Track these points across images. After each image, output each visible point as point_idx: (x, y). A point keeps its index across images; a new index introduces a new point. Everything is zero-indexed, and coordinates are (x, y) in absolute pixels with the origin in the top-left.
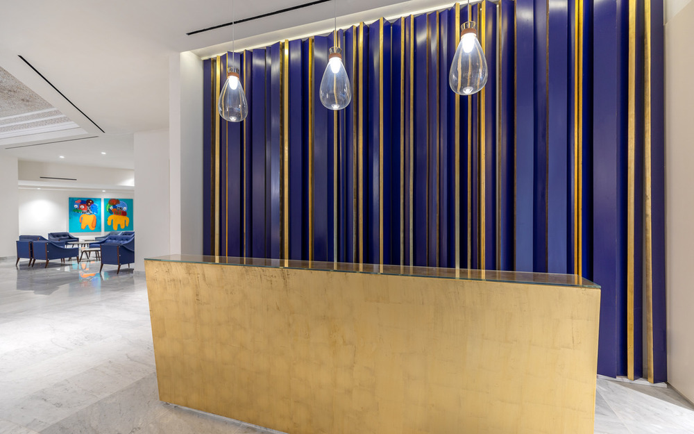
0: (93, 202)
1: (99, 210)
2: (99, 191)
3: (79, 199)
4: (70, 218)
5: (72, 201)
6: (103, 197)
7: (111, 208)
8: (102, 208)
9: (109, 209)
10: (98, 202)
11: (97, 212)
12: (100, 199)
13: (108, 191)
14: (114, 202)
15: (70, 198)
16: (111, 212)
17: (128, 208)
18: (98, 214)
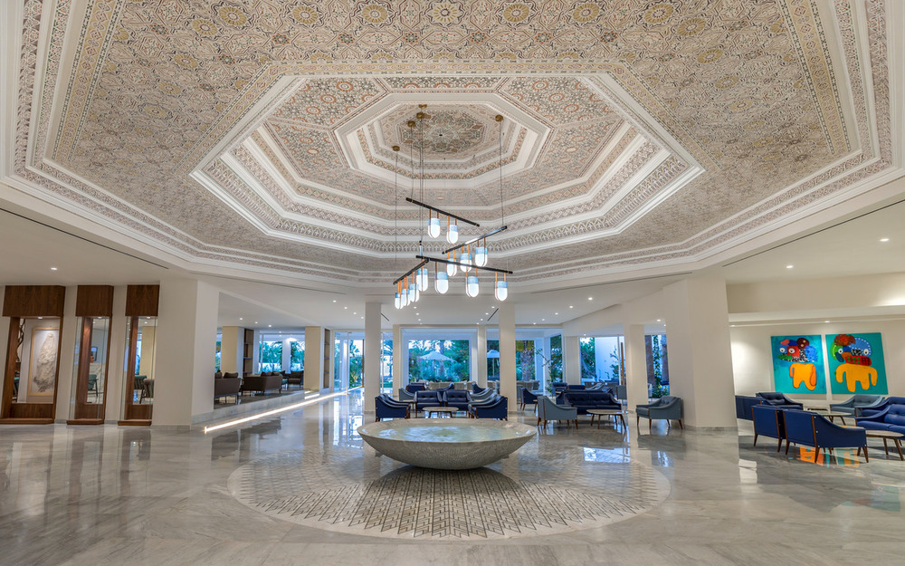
0: (808, 343)
1: (819, 354)
2: (819, 322)
3: (786, 337)
4: (775, 370)
5: (776, 342)
6: (824, 332)
7: (841, 350)
8: (825, 351)
9: (837, 354)
10: (817, 342)
11: (816, 360)
12: (820, 336)
13: (835, 321)
14: (843, 341)
15: (772, 338)
16: (840, 358)
17: (872, 352)
18: (819, 363)
